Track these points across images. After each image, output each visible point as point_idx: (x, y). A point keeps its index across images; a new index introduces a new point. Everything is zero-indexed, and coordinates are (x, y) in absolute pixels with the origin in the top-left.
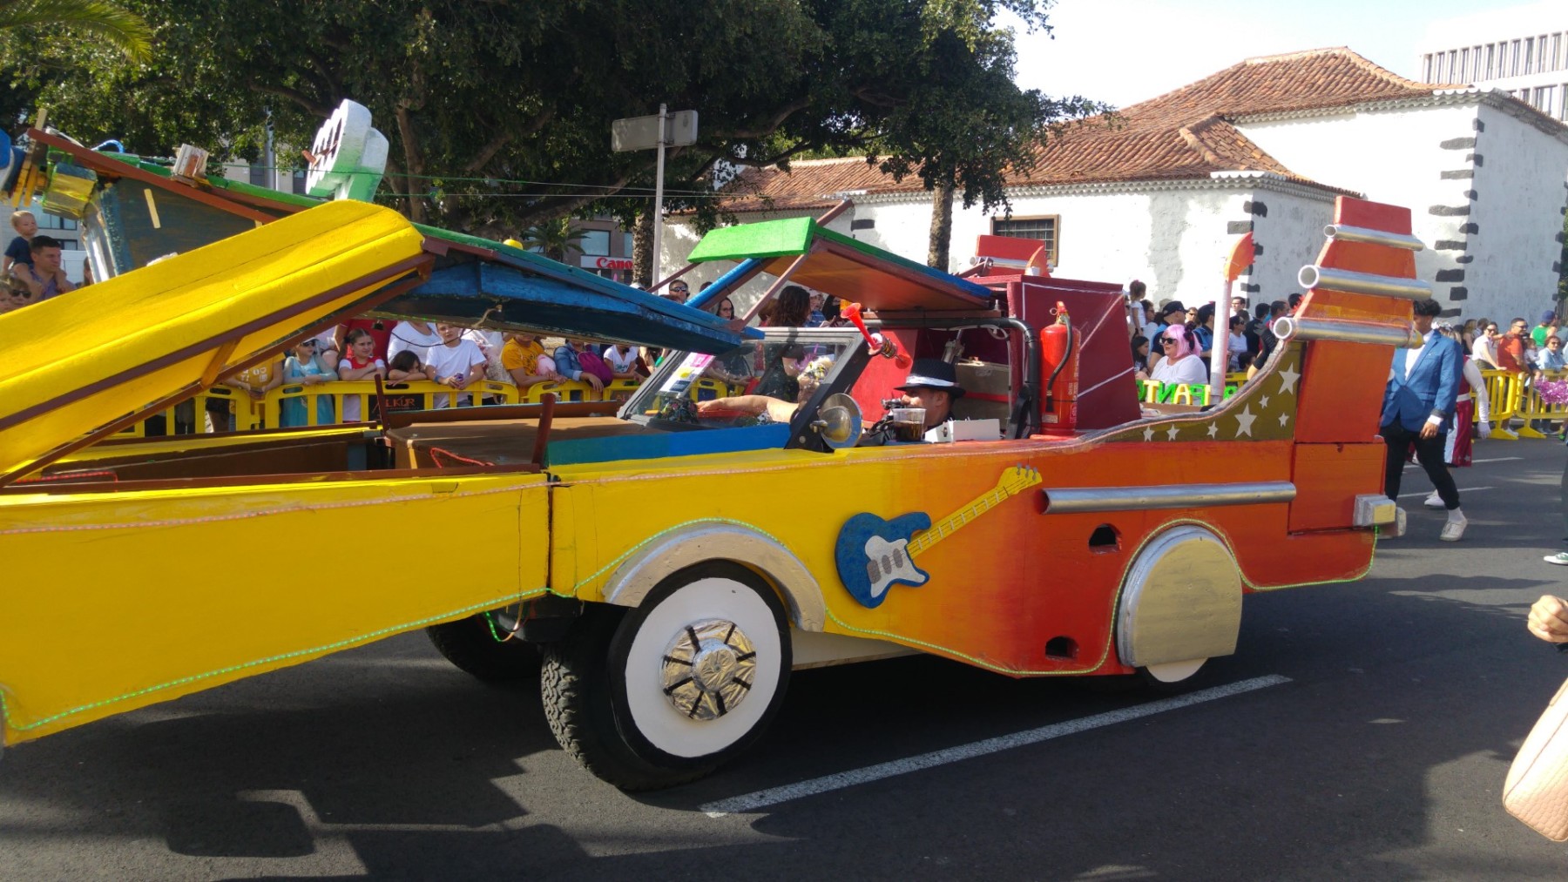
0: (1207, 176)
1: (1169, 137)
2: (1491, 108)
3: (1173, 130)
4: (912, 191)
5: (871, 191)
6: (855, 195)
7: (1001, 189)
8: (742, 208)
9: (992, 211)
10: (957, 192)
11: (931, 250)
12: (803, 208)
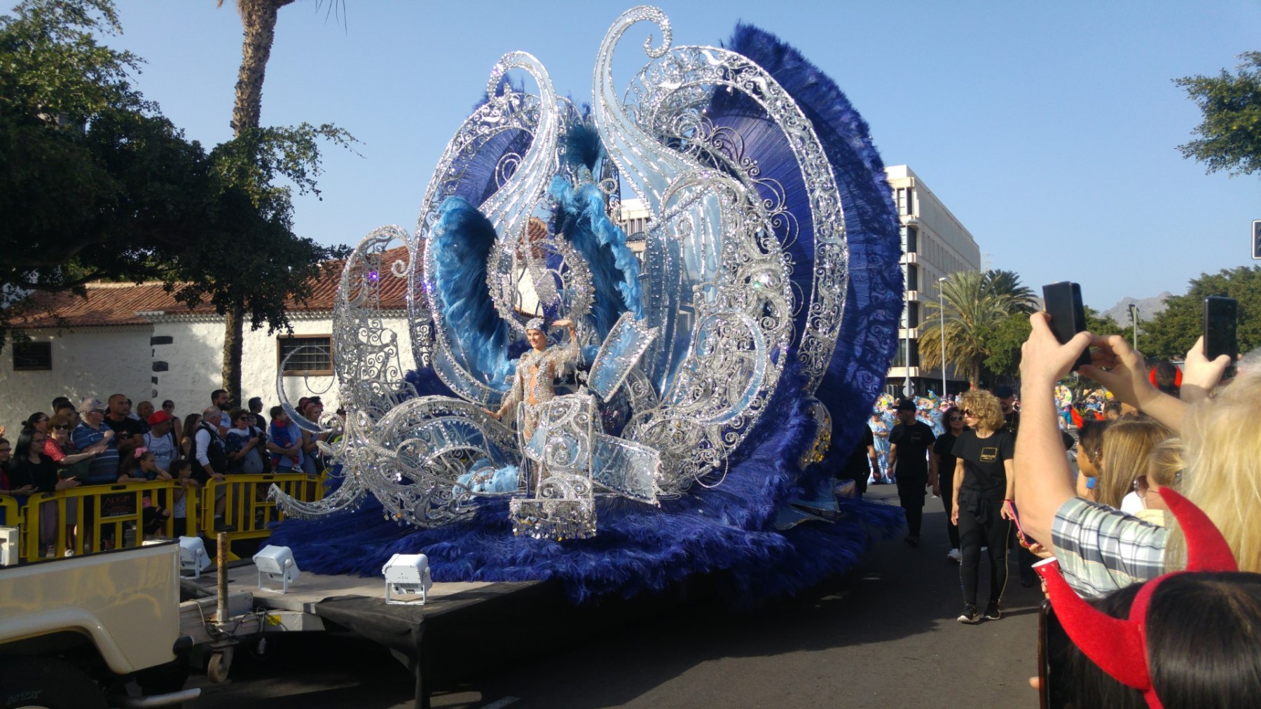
4: (207, 313)
5: (169, 312)
6: (153, 315)
7: (283, 315)
8: (36, 324)
9: (276, 332)
10: (247, 314)
11: (225, 364)
12: (102, 325)
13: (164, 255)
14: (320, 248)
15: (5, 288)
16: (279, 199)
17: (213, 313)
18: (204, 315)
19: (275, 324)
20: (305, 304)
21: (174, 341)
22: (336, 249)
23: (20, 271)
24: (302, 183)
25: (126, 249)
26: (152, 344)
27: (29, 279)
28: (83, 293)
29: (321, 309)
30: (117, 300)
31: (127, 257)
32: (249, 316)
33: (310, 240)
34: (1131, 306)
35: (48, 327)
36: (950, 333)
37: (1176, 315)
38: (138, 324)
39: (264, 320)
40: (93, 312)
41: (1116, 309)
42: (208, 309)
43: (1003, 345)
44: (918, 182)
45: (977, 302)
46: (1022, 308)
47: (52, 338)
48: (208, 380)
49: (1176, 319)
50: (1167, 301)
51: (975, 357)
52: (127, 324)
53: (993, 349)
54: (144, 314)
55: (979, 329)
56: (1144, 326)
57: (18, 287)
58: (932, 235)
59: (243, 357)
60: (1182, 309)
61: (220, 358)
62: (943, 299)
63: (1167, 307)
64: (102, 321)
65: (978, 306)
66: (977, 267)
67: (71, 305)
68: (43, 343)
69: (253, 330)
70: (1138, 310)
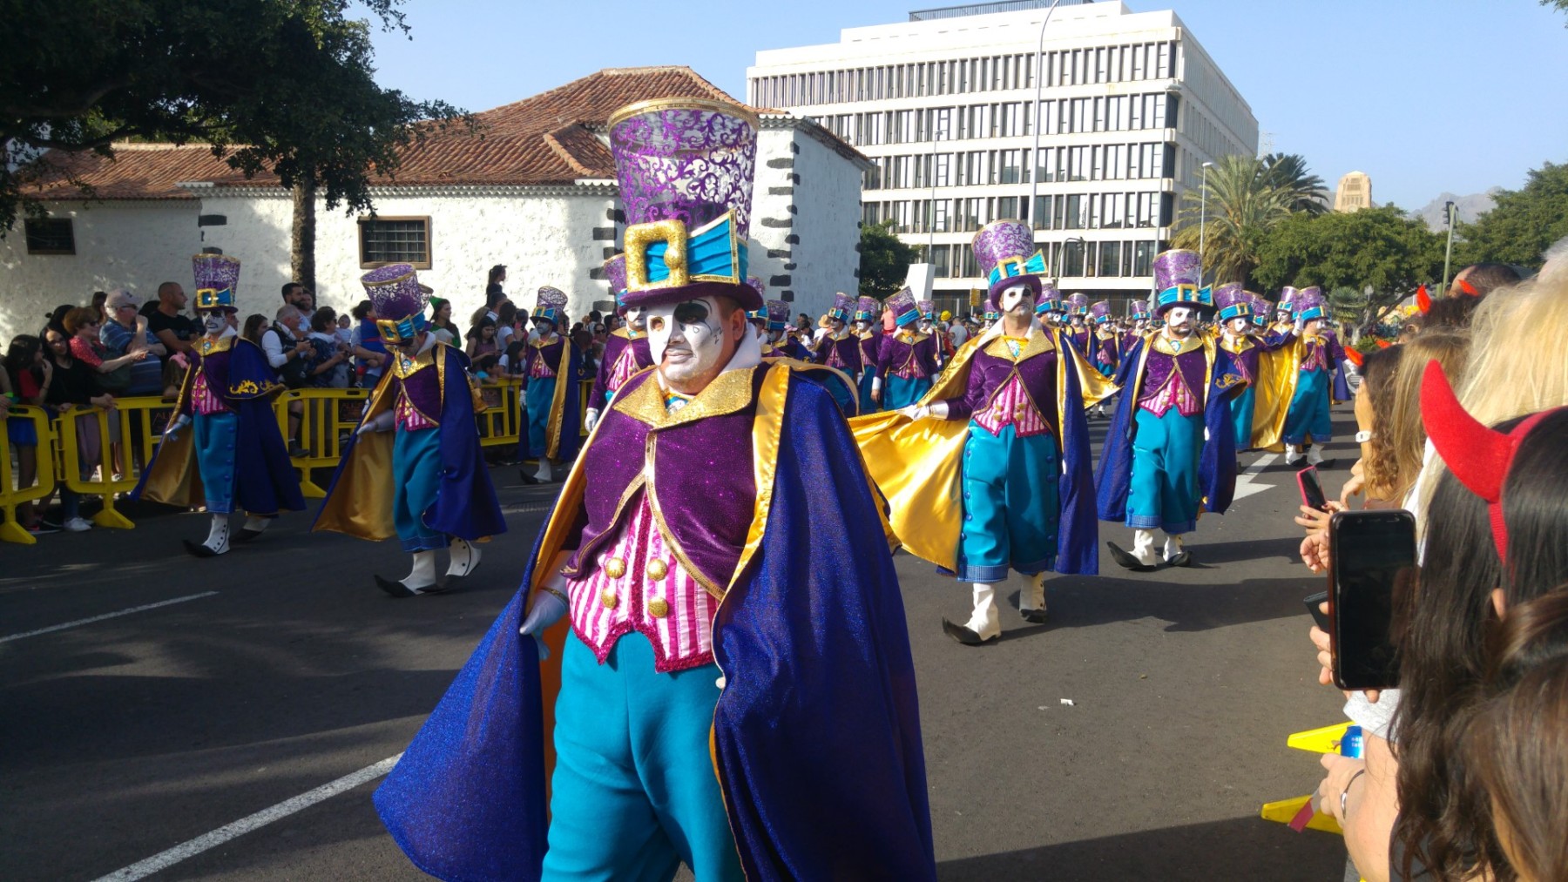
0: (571, 182)
1: (534, 141)
2: (803, 134)
3: (537, 135)
4: (269, 186)
5: (222, 184)
6: (200, 187)
7: (365, 190)
8: (52, 196)
9: (356, 213)
10: (320, 189)
11: (295, 252)
12: (135, 199)
13: (211, 105)
14: (410, 104)
15: (10, 146)
16: (354, 37)
17: (277, 186)
18: (265, 189)
19: (356, 201)
20: (392, 176)
21: (228, 221)
22: (431, 106)
23: (28, 121)
24: (385, 15)
25: (161, 98)
26: (200, 225)
27: (39, 134)
28: (111, 154)
29: (413, 183)
30: (152, 167)
31: (160, 108)
32: (322, 191)
33: (398, 92)
34: (1449, 204)
35: (67, 199)
36: (1211, 235)
37: (1505, 217)
38: (181, 199)
39: (340, 196)
40: (122, 181)
41: (1429, 209)
42: (270, 181)
43: (1277, 251)
44: (1185, 34)
45: (1249, 195)
46: (1306, 204)
47: (73, 213)
48: (275, 272)
49: (1505, 222)
50: (1496, 198)
51: (1241, 266)
52: (167, 199)
53: (1265, 257)
54: (188, 185)
55: (1248, 230)
56: (1463, 231)
57: (27, 145)
58: (1198, 106)
59: (317, 243)
60: (1514, 209)
61: (288, 244)
62: (1207, 191)
63: (1495, 205)
64: (134, 193)
65: (1249, 201)
66: (1253, 151)
67: (94, 171)
68: (63, 219)
69: (328, 210)
70: (1457, 209)
